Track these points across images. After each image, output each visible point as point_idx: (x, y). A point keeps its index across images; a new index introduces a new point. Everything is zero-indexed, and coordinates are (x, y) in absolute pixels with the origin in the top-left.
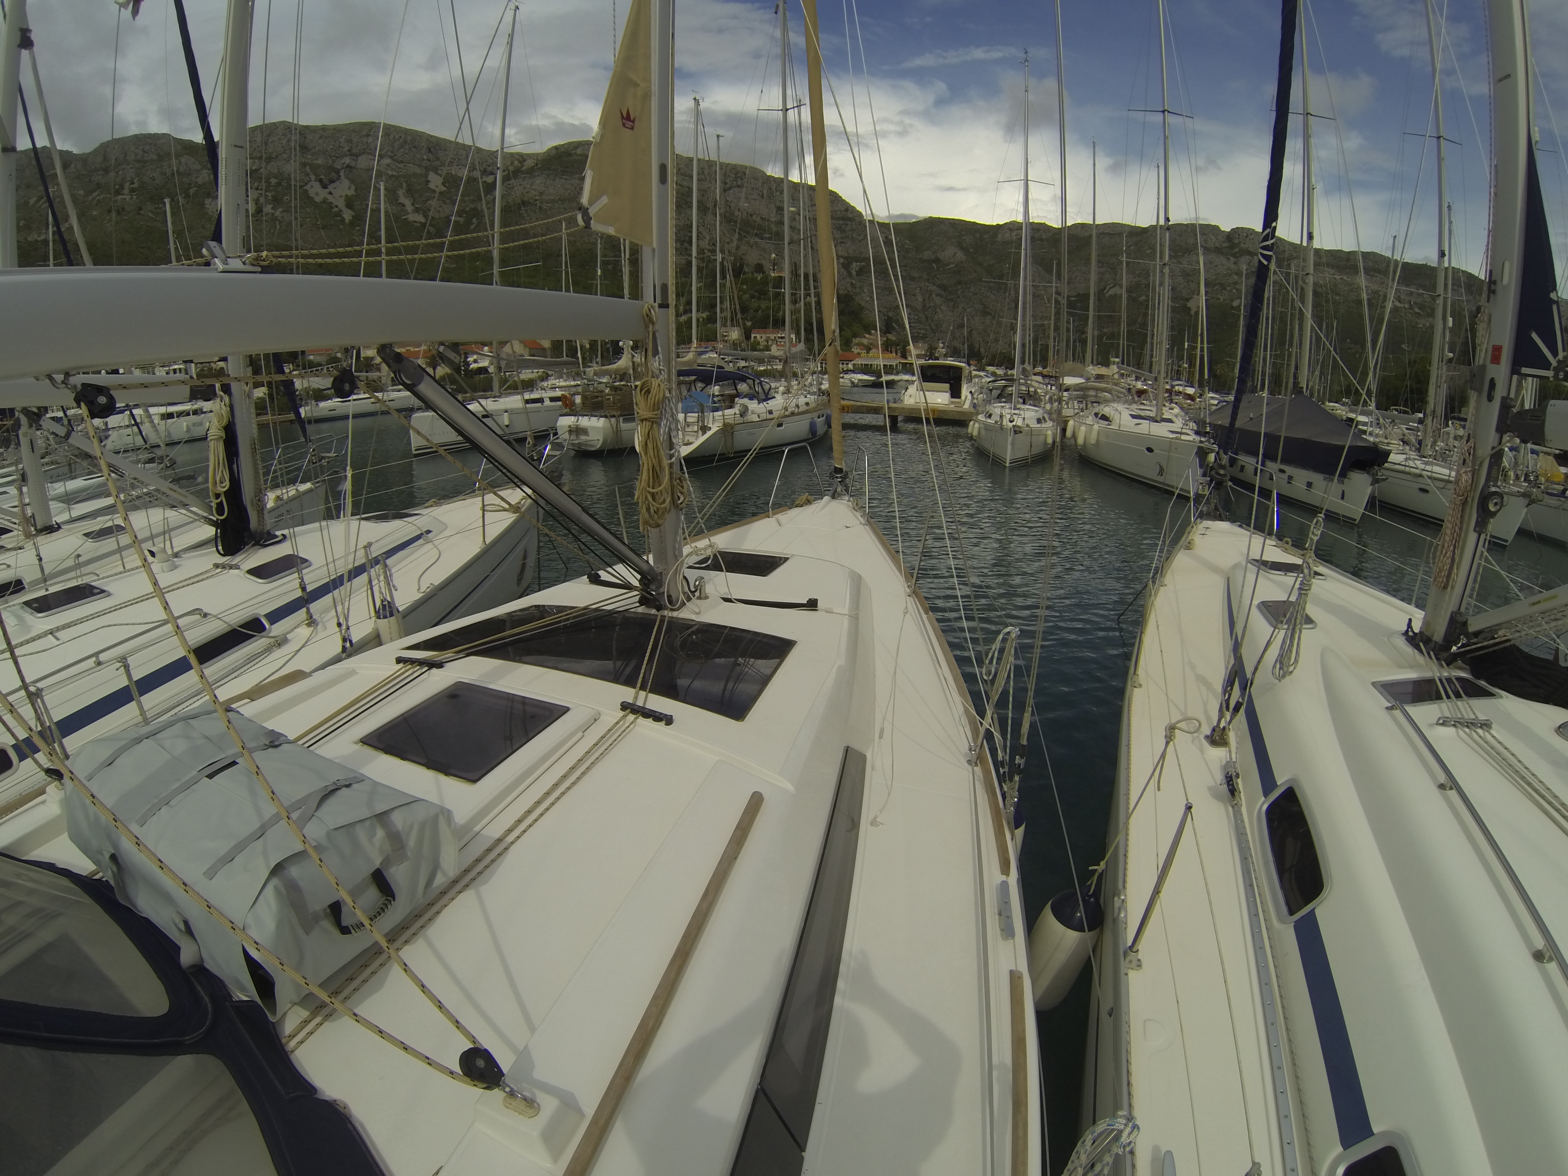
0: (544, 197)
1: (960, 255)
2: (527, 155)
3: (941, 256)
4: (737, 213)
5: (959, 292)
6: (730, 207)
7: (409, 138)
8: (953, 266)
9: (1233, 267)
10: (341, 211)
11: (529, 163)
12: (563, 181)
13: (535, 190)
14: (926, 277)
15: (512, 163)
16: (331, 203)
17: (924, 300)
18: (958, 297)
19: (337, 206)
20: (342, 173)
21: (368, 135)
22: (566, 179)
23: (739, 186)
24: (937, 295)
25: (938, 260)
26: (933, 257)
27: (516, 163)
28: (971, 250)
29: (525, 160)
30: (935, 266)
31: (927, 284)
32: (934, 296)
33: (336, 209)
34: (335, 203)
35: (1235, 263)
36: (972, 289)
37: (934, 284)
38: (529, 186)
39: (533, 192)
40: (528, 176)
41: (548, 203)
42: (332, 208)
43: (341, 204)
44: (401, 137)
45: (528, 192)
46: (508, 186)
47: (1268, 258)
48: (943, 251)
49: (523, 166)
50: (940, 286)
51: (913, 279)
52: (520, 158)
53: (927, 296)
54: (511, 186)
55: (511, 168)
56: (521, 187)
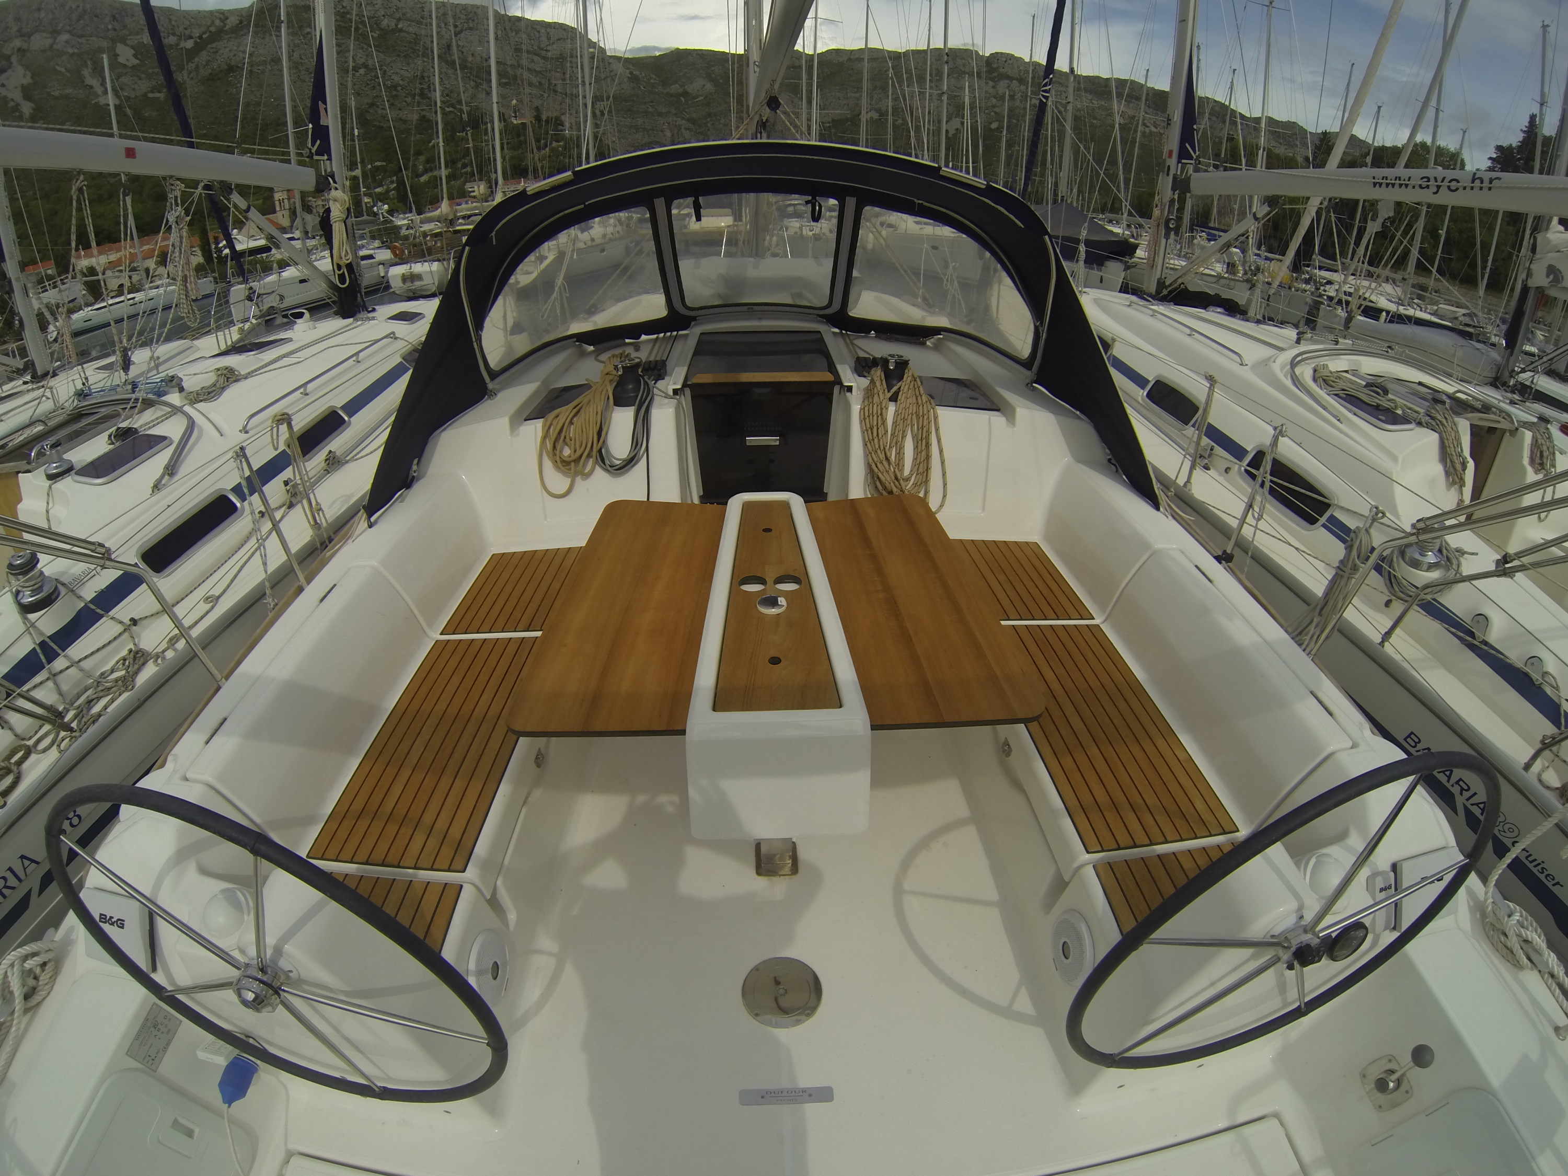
0: (254, 59)
1: (709, 87)
2: (230, 11)
3: (689, 89)
4: (470, 59)
5: (709, 125)
6: (462, 52)
7: (88, 6)
8: (701, 98)
9: (991, 90)
10: (18, 105)
11: (233, 21)
12: (274, 38)
13: (243, 52)
14: (674, 111)
15: (213, 22)
16: (5, 97)
17: (673, 135)
18: (709, 130)
19: (12, 100)
20: (14, 59)
21: (39, 9)
22: (277, 36)
23: (471, 29)
24: (686, 129)
25: (685, 94)
26: (681, 90)
27: (217, 22)
28: (721, 81)
29: (227, 18)
30: (683, 99)
31: (675, 119)
32: (683, 130)
33: (12, 104)
34: (10, 95)
35: (993, 87)
36: (722, 121)
37: (683, 118)
38: (235, 48)
39: (241, 54)
40: (233, 36)
41: (259, 66)
42: (6, 103)
43: (17, 96)
44: (78, 7)
45: (235, 55)
46: (212, 51)
47: (1046, 98)
48: (691, 83)
49: (225, 24)
50: (688, 120)
51: (660, 114)
52: (221, 16)
53: (676, 131)
54: (215, 50)
55: (213, 29)
56: (227, 50)
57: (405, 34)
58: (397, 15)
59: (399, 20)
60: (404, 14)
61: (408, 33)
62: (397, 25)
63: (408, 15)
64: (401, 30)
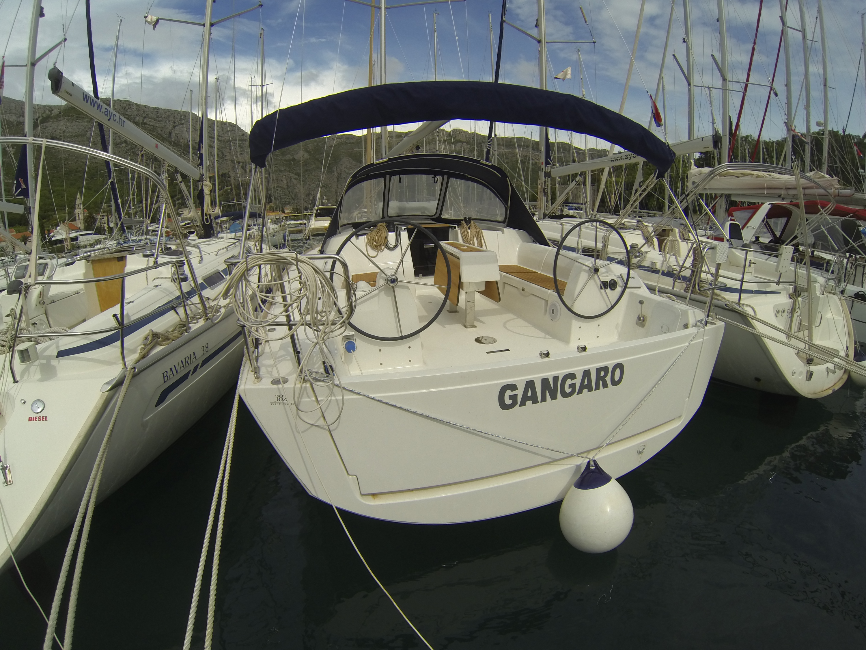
0: (65, 134)
1: (306, 156)
3: (296, 158)
4: (182, 140)
5: (306, 176)
6: (177, 137)
8: (302, 161)
9: (452, 149)
11: (56, 112)
12: (77, 123)
13: (60, 130)
14: (288, 169)
15: (45, 112)
17: (287, 182)
18: (306, 179)
22: (79, 122)
23: (182, 124)
24: (294, 179)
25: (294, 160)
26: (291, 158)
27: (47, 112)
28: (312, 152)
29: (52, 110)
30: (293, 162)
31: (289, 173)
32: (293, 179)
35: (454, 147)
36: (313, 174)
37: (293, 173)
38: (56, 127)
39: (59, 131)
40: (55, 120)
41: (68, 138)
45: (55, 131)
46: (43, 127)
48: (297, 154)
49: (51, 114)
50: (296, 174)
51: (281, 171)
52: (50, 109)
53: (289, 180)
54: (45, 127)
55: (44, 115)
56: (51, 128)
57: (147, 126)
58: (144, 115)
59: (145, 117)
60: (147, 115)
61: (149, 125)
62: (143, 121)
63: (149, 115)
64: (145, 124)
